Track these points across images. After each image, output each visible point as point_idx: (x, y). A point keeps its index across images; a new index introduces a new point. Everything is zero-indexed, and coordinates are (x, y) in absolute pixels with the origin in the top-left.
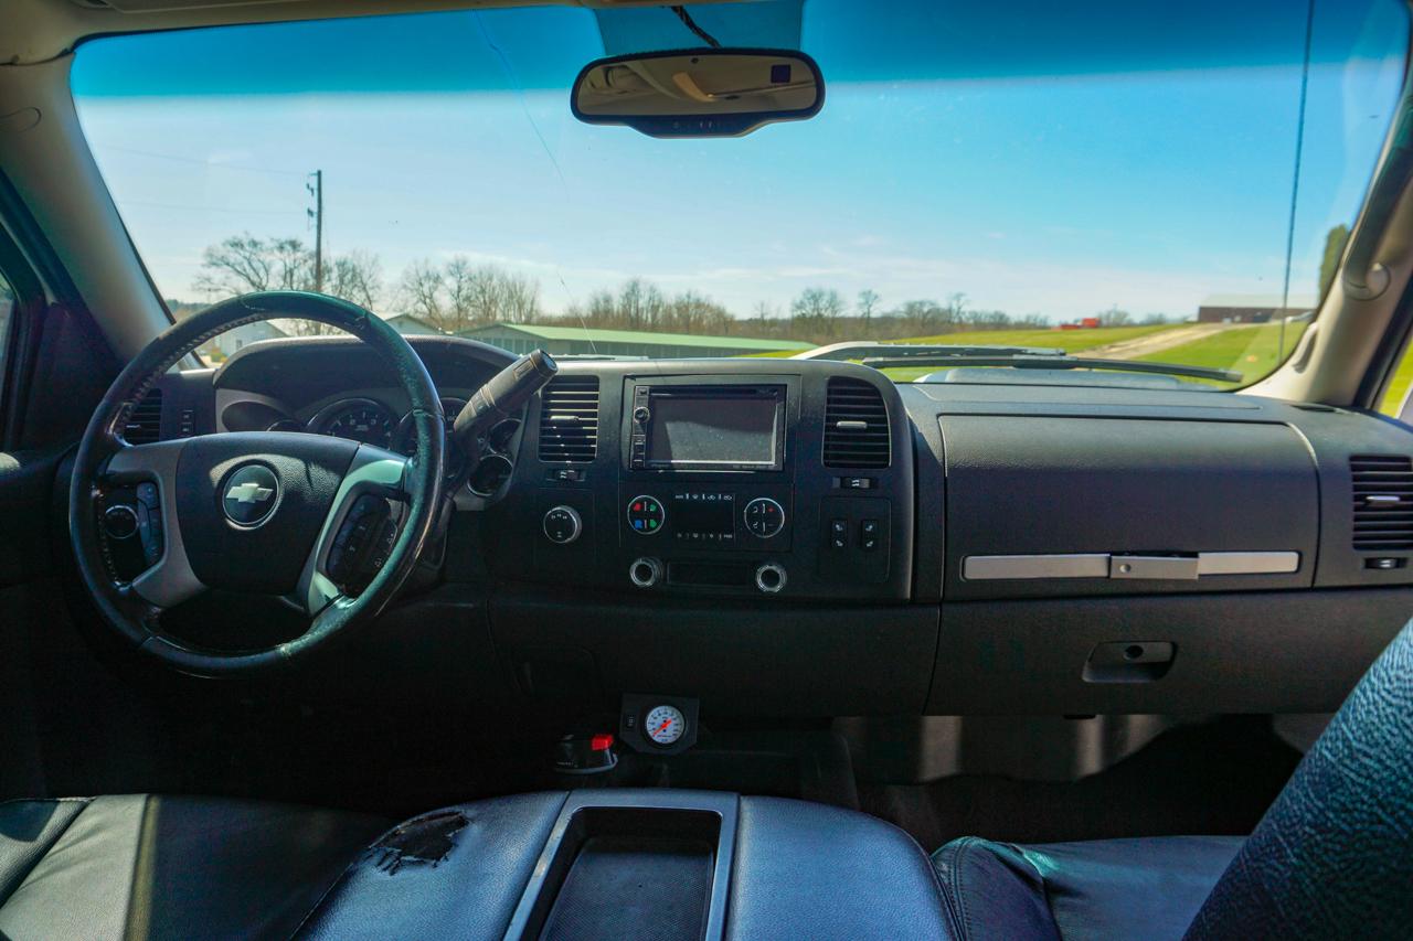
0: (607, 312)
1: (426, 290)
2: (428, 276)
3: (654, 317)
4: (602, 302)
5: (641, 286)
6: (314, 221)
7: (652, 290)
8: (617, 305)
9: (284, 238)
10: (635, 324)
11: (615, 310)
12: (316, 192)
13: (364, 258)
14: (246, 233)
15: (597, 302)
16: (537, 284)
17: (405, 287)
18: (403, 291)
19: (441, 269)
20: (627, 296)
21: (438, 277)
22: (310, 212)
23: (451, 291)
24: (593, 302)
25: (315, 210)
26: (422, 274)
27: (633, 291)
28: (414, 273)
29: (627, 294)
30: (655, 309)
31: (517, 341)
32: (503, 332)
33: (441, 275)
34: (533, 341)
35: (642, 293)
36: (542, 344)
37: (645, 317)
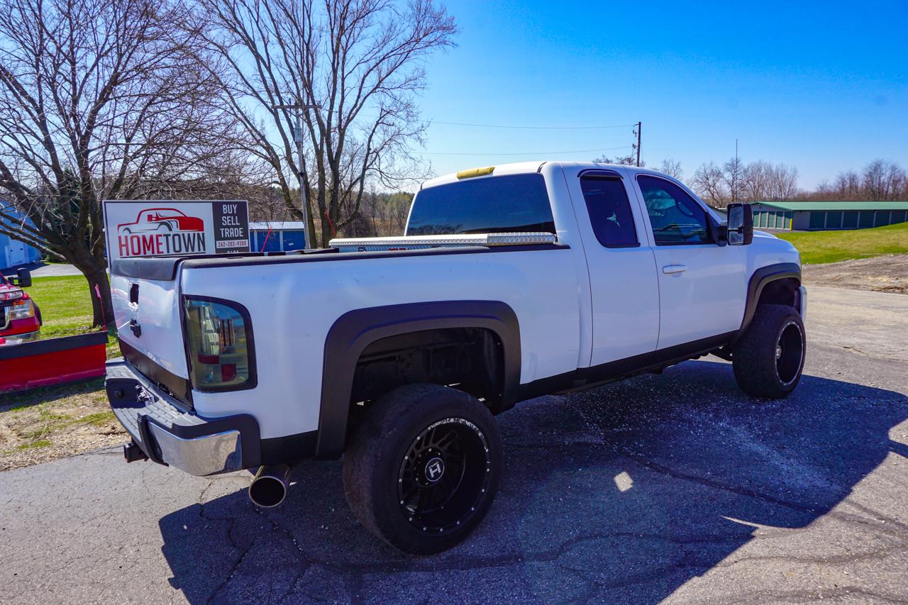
0: (853, 187)
1: (710, 182)
2: (713, 173)
3: (894, 189)
4: (848, 181)
5: (883, 166)
6: (636, 150)
7: (894, 168)
8: (861, 183)
9: (624, 157)
10: (877, 194)
11: (859, 185)
12: (638, 134)
13: (671, 164)
14: (604, 156)
15: (843, 182)
16: (795, 171)
17: (697, 181)
18: (695, 183)
19: (721, 168)
20: (870, 175)
21: (720, 173)
22: (634, 146)
23: (727, 181)
24: (840, 180)
25: (637, 144)
26: (708, 171)
27: (877, 168)
28: (703, 171)
29: (870, 173)
30: (896, 182)
31: (770, 213)
32: (760, 208)
33: (722, 172)
34: (782, 212)
35: (884, 171)
36: (788, 214)
37: (885, 189)
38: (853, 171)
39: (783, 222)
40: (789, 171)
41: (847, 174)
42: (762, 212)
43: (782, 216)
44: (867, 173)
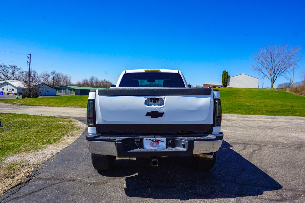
0: (86, 83)
1: (46, 78)
2: (46, 75)
5: (94, 78)
6: (29, 64)
7: (96, 79)
9: (12, 65)
10: (92, 86)
11: (88, 83)
12: (29, 58)
14: (3, 64)
15: (84, 81)
16: (71, 77)
19: (49, 73)
20: (91, 80)
22: (28, 62)
23: (52, 78)
24: (83, 81)
27: (92, 79)
28: (43, 74)
30: (97, 83)
31: (68, 89)
32: (65, 87)
33: (49, 75)
34: (72, 89)
35: (94, 79)
36: (74, 90)
37: (95, 85)
38: (87, 79)
39: (72, 92)
40: (69, 77)
41: (85, 79)
42: (66, 89)
43: (72, 90)
44: (90, 79)
